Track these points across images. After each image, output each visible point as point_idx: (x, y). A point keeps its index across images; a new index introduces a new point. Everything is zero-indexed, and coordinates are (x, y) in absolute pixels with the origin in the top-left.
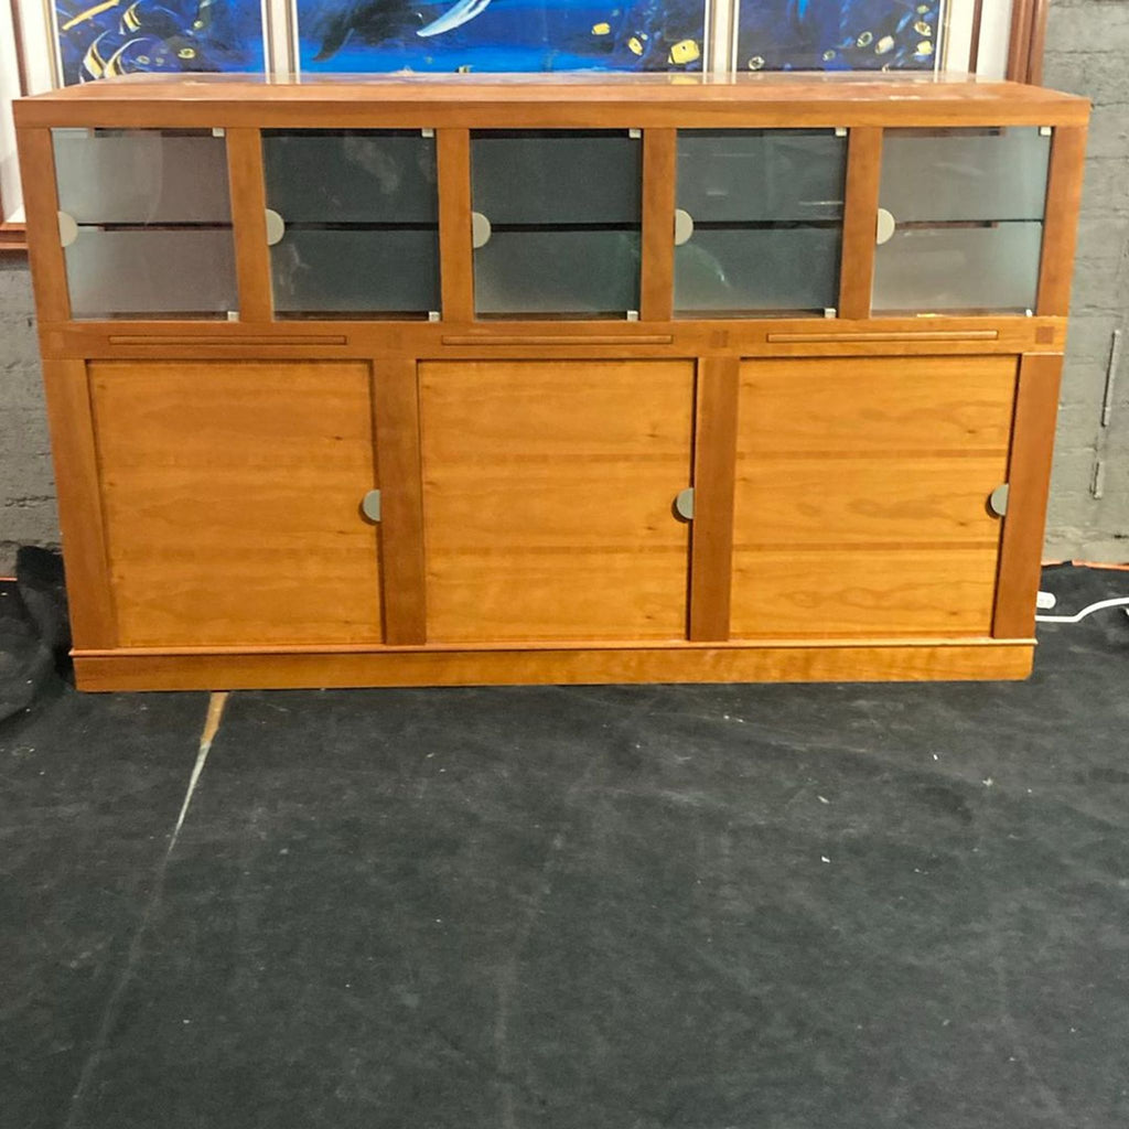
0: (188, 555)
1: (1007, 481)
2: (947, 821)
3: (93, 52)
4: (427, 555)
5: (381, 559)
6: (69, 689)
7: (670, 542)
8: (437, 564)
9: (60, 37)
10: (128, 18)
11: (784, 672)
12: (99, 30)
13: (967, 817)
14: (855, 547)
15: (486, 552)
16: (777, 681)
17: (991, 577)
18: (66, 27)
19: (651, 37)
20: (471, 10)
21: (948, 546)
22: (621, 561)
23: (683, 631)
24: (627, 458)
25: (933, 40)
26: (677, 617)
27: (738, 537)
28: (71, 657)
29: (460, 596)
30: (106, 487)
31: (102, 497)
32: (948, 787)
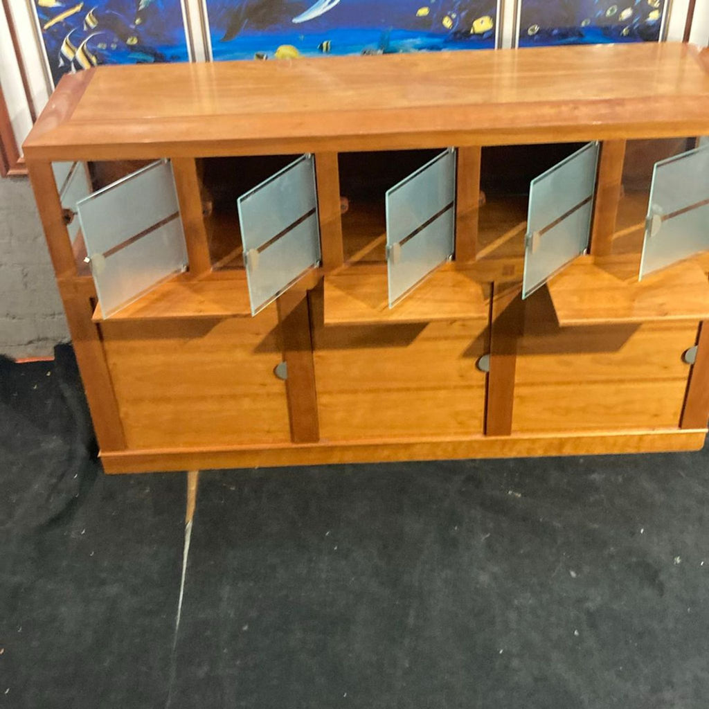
0: (166, 400)
1: (697, 344)
2: (648, 592)
3: (67, 43)
4: (318, 396)
5: (288, 397)
6: (100, 473)
7: (474, 383)
8: (323, 400)
9: (43, 35)
10: (89, 20)
11: (546, 451)
12: (69, 28)
13: (661, 589)
14: (595, 382)
15: (355, 392)
16: (541, 456)
17: (682, 395)
18: (46, 27)
19: (458, 15)
20: (330, 3)
21: (655, 380)
22: (442, 394)
23: (482, 430)
24: (446, 338)
25: (661, 9)
26: (478, 423)
27: (517, 379)
28: (100, 458)
29: (339, 416)
30: (111, 367)
31: (109, 372)
32: (650, 561)
